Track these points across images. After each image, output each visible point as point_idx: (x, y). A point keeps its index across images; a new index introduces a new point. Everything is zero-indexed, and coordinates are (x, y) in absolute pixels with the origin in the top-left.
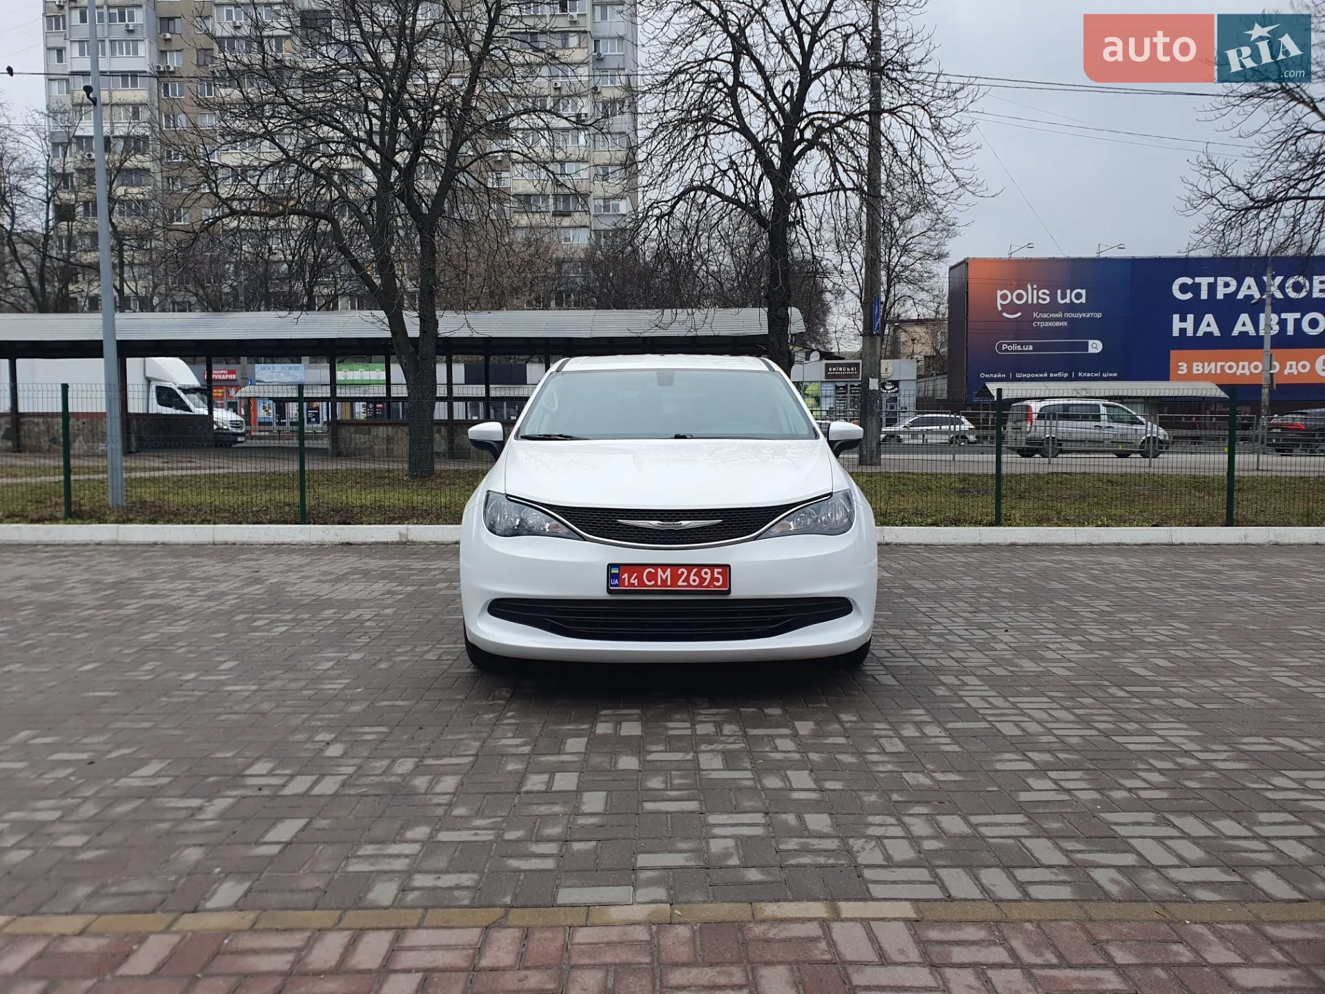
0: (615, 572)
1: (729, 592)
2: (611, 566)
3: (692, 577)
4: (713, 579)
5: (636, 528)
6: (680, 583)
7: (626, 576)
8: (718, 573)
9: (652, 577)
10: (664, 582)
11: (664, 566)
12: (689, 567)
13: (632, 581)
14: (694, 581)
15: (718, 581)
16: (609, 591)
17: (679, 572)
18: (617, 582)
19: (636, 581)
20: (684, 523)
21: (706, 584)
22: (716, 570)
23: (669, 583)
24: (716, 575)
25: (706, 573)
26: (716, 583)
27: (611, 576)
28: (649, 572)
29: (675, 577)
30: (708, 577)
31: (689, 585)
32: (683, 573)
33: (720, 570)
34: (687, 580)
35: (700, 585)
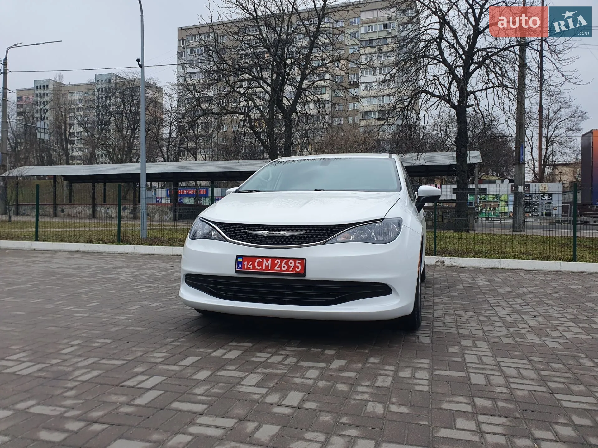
0: (240, 260)
1: (304, 275)
2: (238, 257)
3: (283, 265)
4: (296, 267)
5: (256, 235)
6: (276, 268)
7: (246, 263)
8: (299, 263)
9: (260, 264)
10: (267, 267)
11: (267, 258)
12: (282, 259)
13: (249, 266)
14: (284, 267)
15: (298, 268)
16: (236, 272)
17: (276, 262)
18: (241, 266)
19: (251, 267)
20: (282, 233)
21: (290, 270)
22: (297, 262)
23: (270, 268)
24: (297, 265)
25: (291, 263)
26: (297, 269)
27: (238, 263)
28: (259, 261)
29: (273, 265)
30: (293, 265)
31: (281, 270)
32: (278, 262)
33: (300, 261)
34: (280, 267)
35: (287, 270)
